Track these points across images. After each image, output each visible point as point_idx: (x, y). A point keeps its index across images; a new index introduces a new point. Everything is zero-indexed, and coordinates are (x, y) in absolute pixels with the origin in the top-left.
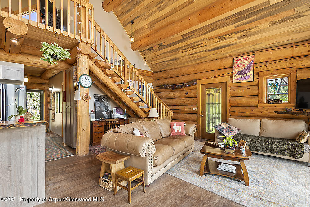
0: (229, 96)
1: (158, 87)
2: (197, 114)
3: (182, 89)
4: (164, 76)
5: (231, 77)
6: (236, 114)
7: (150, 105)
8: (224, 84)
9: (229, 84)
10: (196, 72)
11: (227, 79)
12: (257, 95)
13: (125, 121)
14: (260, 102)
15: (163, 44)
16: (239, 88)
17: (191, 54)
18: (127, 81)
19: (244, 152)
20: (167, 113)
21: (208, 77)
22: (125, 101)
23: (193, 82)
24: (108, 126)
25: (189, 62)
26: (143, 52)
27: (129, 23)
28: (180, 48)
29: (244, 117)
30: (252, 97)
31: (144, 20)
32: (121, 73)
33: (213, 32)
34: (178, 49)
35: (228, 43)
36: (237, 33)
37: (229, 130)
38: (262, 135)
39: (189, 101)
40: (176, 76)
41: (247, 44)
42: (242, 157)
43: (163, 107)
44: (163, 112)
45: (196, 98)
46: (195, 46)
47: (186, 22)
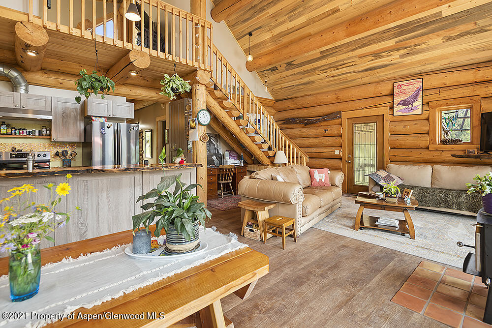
0: (388, 134)
1: (283, 122)
2: (341, 159)
3: (318, 125)
4: (292, 106)
5: (391, 108)
6: (398, 158)
7: (275, 147)
8: (381, 117)
9: (388, 118)
10: (339, 101)
11: (385, 110)
12: (428, 133)
13: (242, 169)
14: (432, 141)
15: (293, 63)
16: (403, 123)
17: (333, 76)
18: (246, 115)
19: (409, 201)
20: (299, 158)
21: (357, 108)
22: (243, 142)
23: (336, 115)
24: (223, 175)
25: (329, 86)
26: (262, 73)
27: (246, 35)
28: (317, 68)
29: (409, 163)
30: (420, 135)
31: (267, 32)
32: (240, 104)
33: (365, 48)
34: (314, 69)
35: (386, 63)
36: (398, 50)
37: (388, 179)
38: (434, 186)
39: (329, 141)
40: (309, 105)
41: (412, 64)
42: (406, 206)
43: (293, 149)
44: (293, 158)
45: (340, 138)
46: (338, 66)
47: (328, 36)
